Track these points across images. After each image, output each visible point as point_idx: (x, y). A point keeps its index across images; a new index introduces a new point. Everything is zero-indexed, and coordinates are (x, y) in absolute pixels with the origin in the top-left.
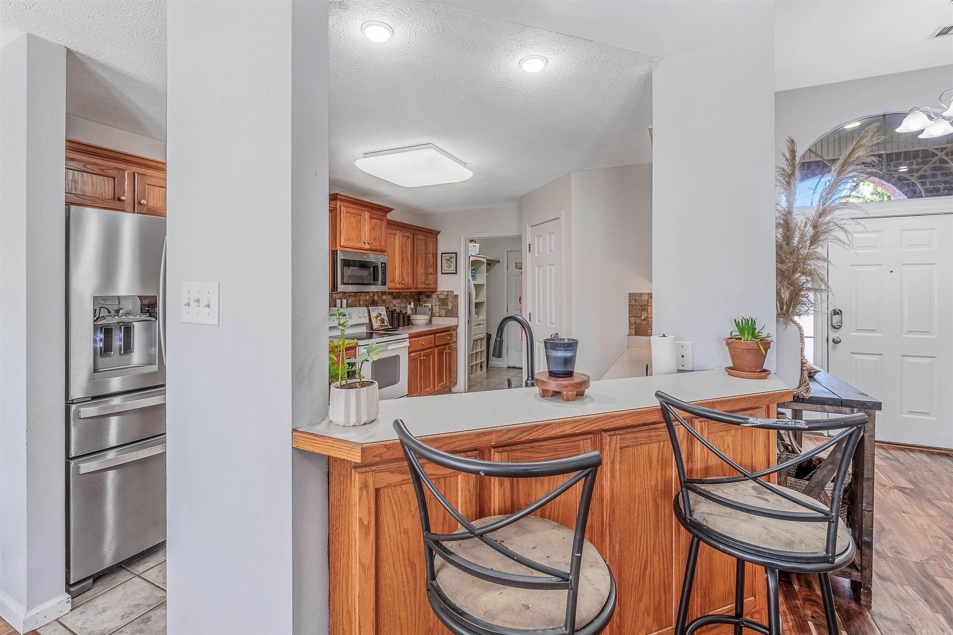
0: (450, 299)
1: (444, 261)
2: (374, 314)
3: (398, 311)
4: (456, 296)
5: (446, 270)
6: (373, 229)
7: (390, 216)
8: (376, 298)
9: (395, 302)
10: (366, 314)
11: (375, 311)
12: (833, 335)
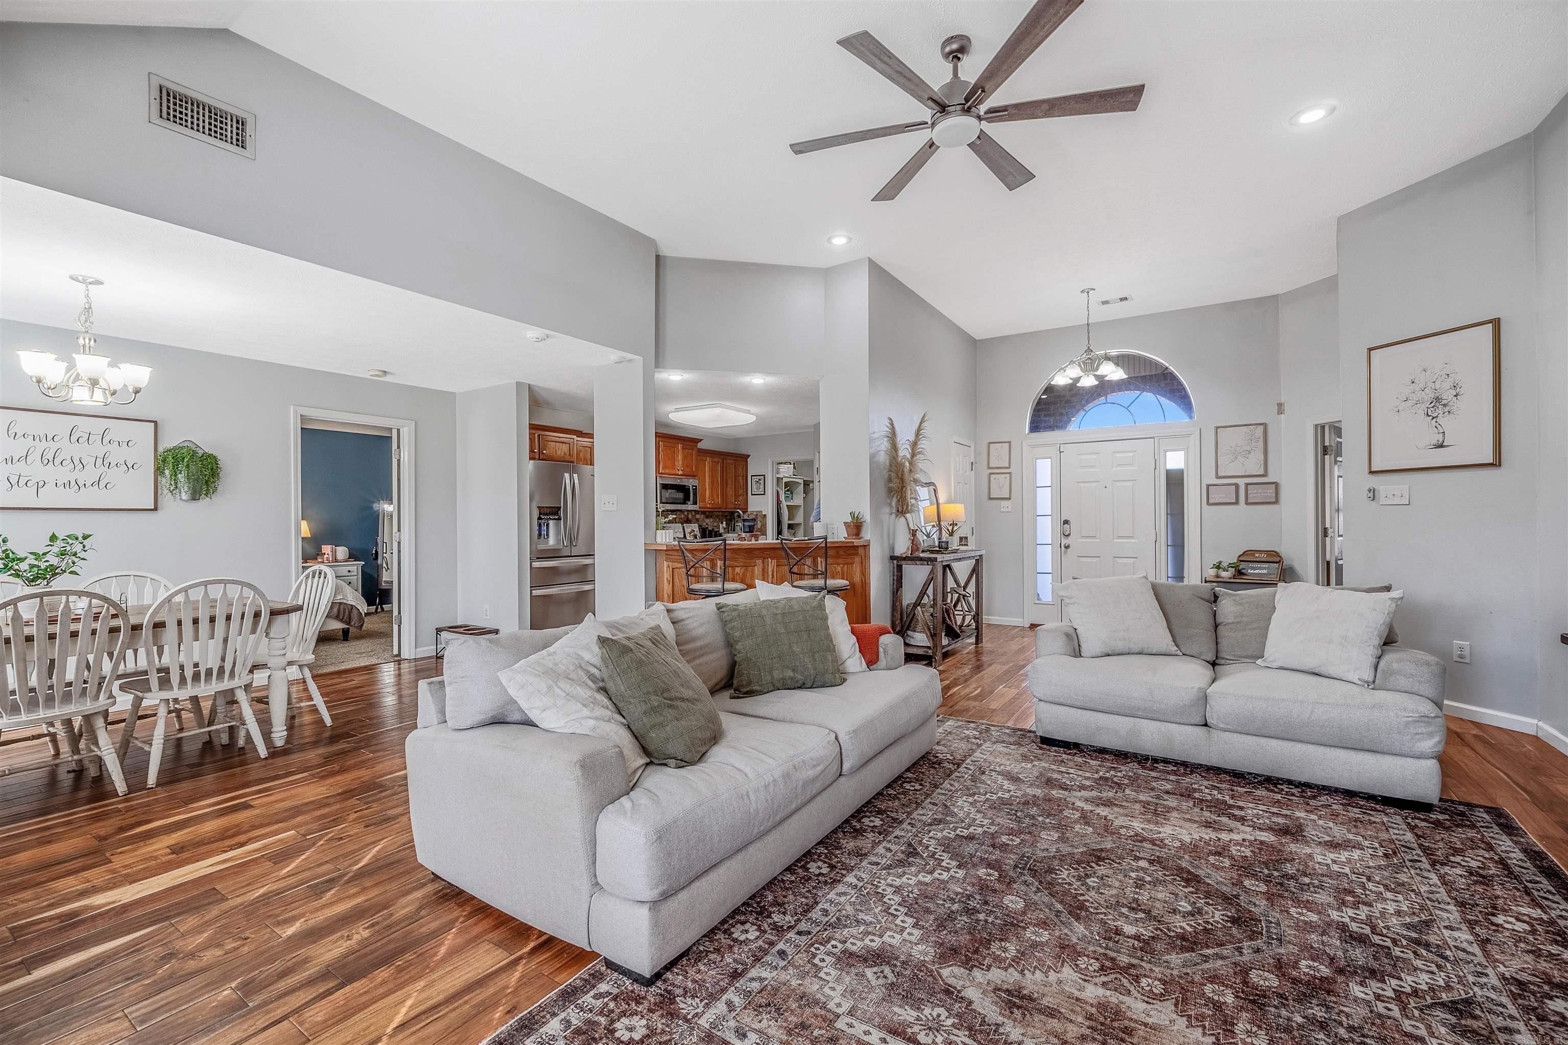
0: (759, 519)
1: (754, 483)
2: (688, 530)
3: (710, 528)
4: (765, 516)
5: (755, 491)
6: (684, 458)
7: (700, 445)
8: (690, 516)
9: (707, 521)
10: (681, 530)
11: (689, 528)
12: (1065, 541)
